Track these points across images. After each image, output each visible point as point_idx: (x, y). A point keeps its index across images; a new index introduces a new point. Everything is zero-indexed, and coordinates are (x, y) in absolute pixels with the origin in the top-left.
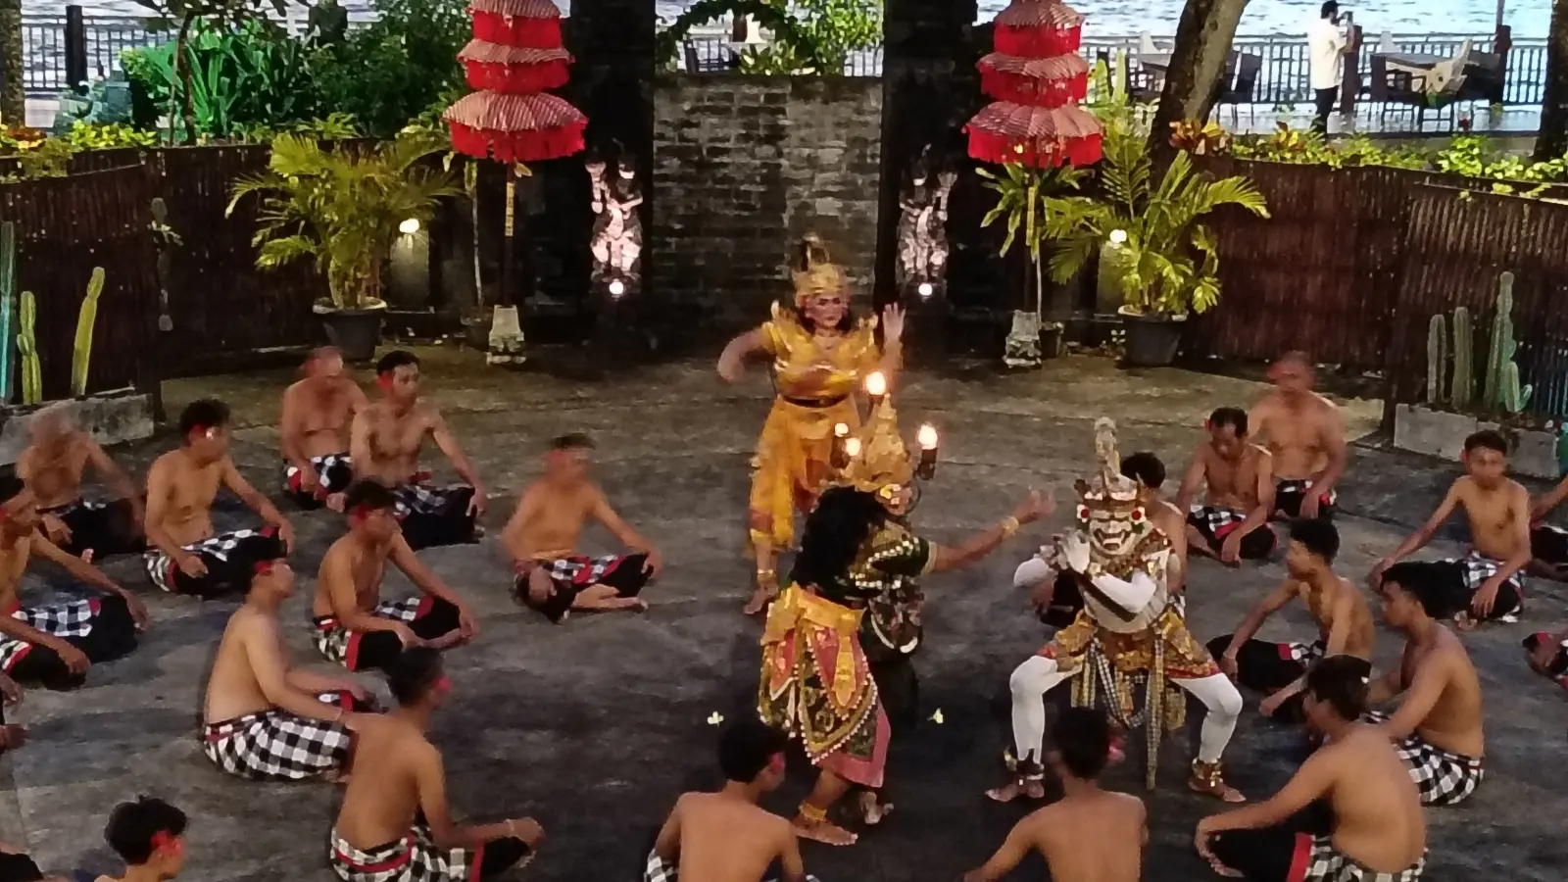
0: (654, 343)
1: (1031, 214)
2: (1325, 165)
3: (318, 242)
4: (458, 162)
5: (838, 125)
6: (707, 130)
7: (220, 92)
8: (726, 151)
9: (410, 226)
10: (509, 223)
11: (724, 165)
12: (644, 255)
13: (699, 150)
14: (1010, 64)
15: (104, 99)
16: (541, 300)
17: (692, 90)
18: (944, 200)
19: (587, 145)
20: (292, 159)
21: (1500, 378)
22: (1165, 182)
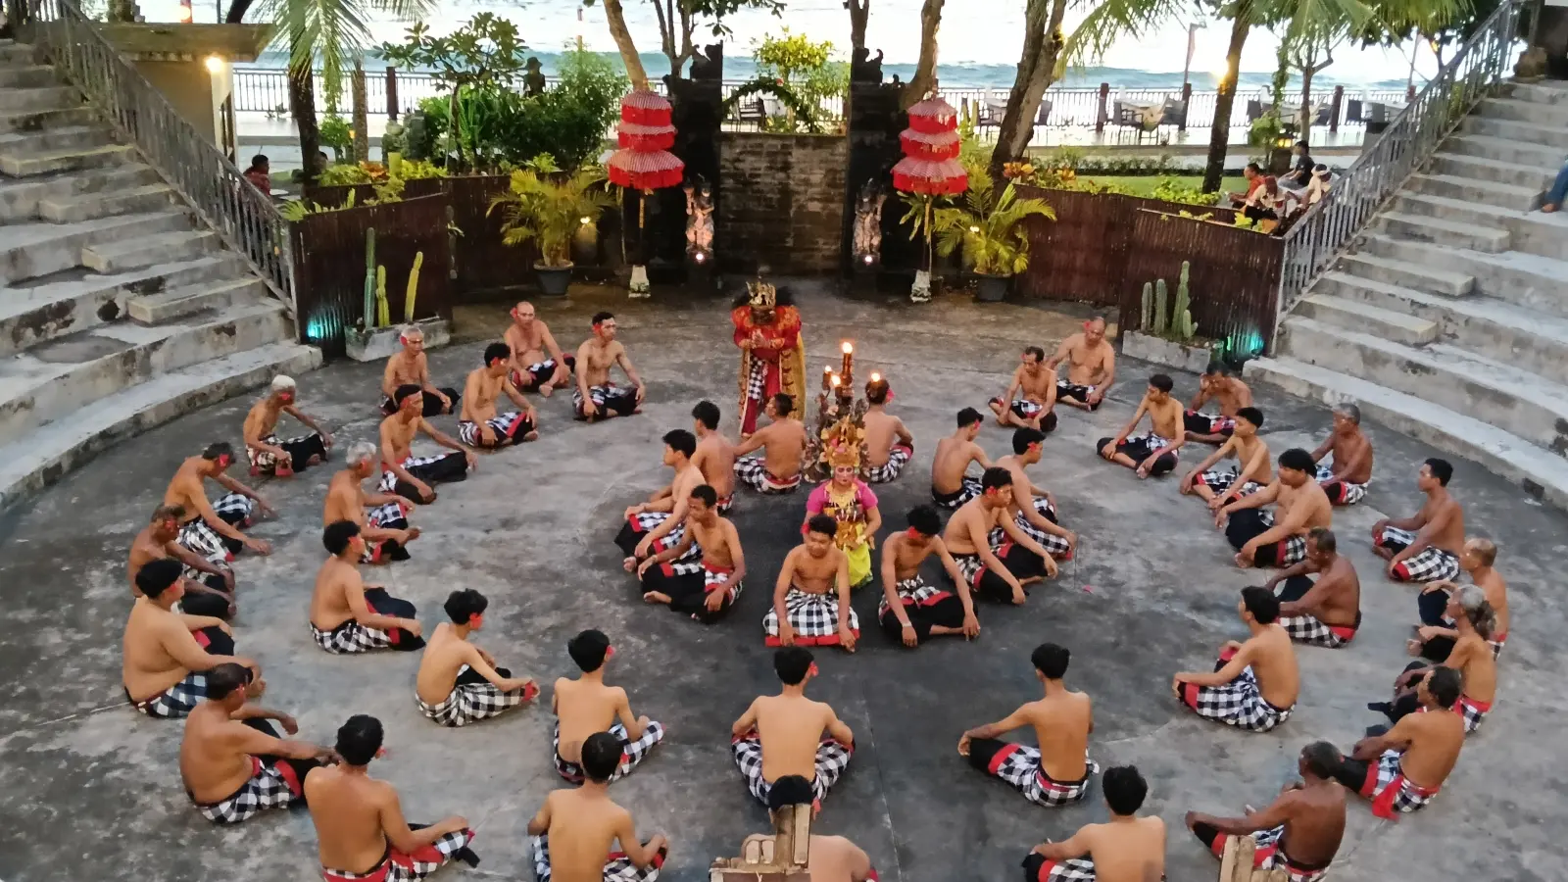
0: (720, 285)
1: (927, 219)
2: (1088, 193)
3: (536, 229)
4: (613, 187)
5: (821, 161)
6: (749, 164)
7: (474, 123)
8: (759, 176)
9: (585, 221)
10: (641, 221)
11: (757, 183)
12: (715, 238)
13: (744, 175)
14: (918, 137)
15: (410, 126)
16: (658, 261)
17: (741, 142)
18: (879, 209)
19: (685, 179)
20: (523, 183)
21: (1180, 319)
22: (1001, 202)
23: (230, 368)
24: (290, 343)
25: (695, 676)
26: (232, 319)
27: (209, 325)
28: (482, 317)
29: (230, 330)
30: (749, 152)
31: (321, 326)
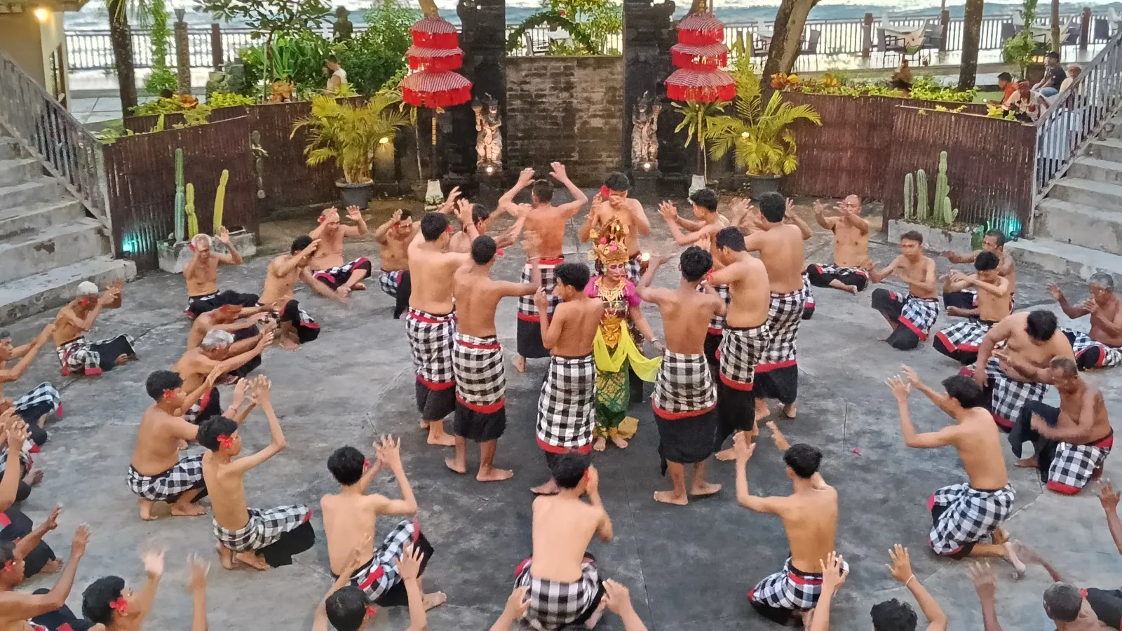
1: (700, 126)
2: (850, 96)
3: (338, 150)
4: (407, 107)
5: (601, 80)
6: (534, 85)
7: (289, 68)
8: (544, 96)
9: (384, 141)
10: (434, 138)
11: (544, 103)
12: (504, 151)
13: (530, 96)
14: (687, 50)
15: (230, 73)
16: (451, 175)
17: (525, 66)
18: (655, 120)
19: (473, 97)
20: (323, 108)
21: (941, 206)
22: (768, 107)
23: (49, 282)
24: (107, 258)
25: (475, 542)
26: (51, 237)
27: (31, 242)
28: (287, 231)
29: (50, 247)
30: (534, 75)
31: (135, 241)
